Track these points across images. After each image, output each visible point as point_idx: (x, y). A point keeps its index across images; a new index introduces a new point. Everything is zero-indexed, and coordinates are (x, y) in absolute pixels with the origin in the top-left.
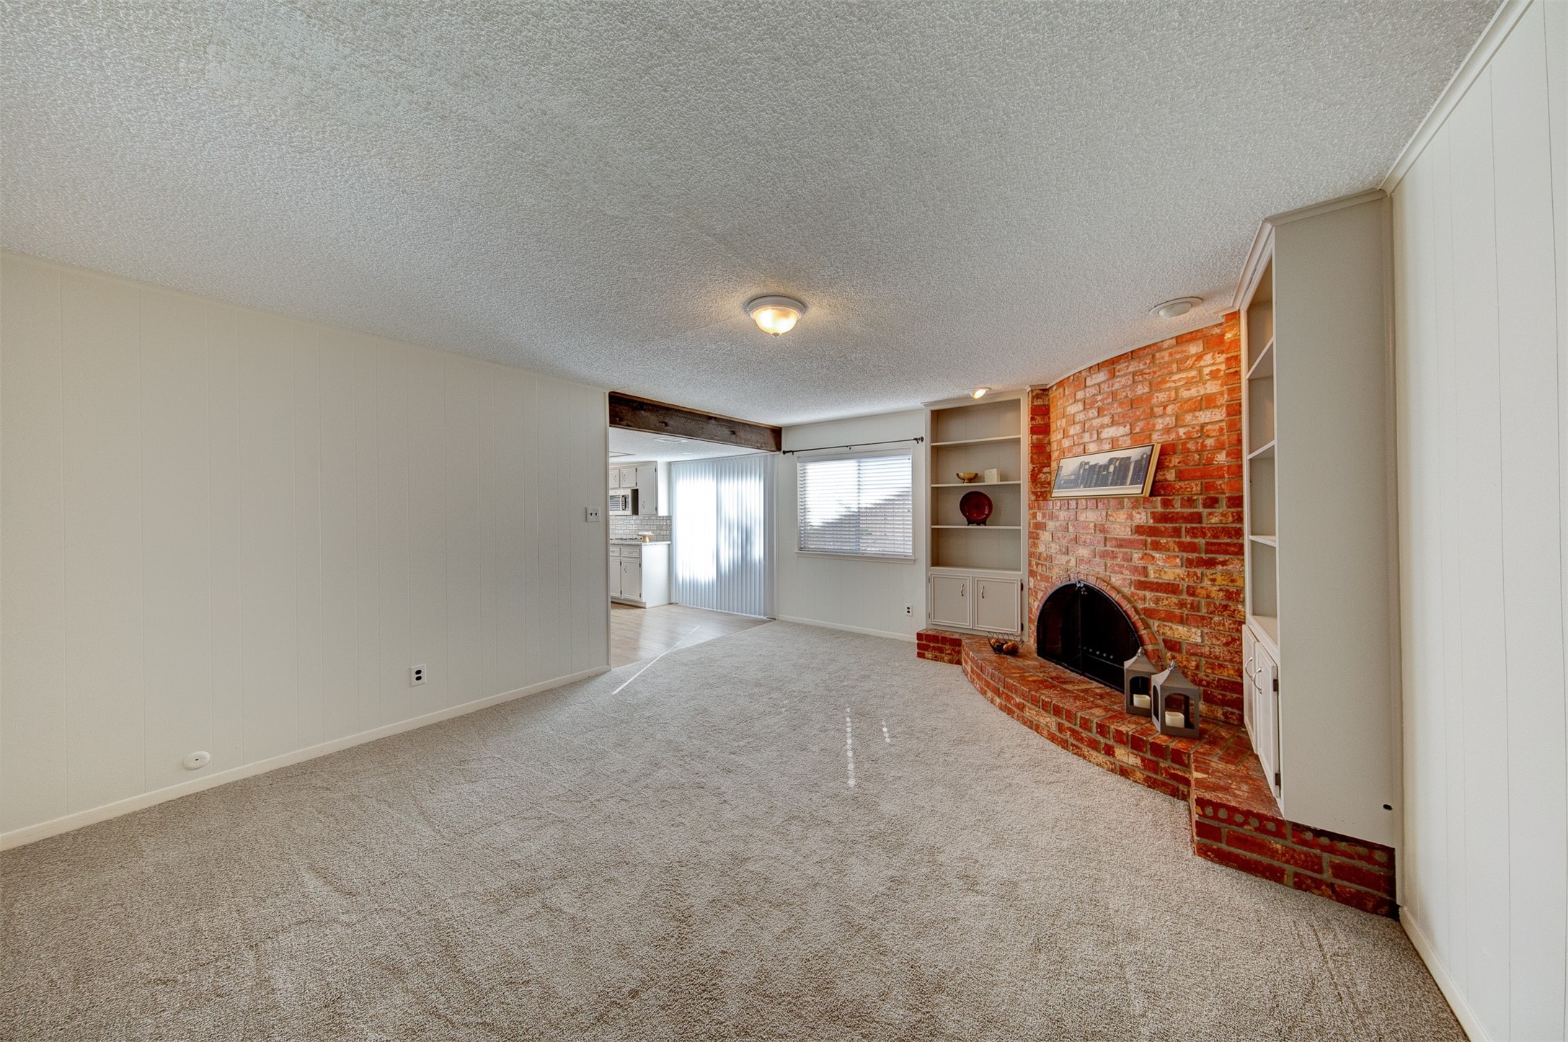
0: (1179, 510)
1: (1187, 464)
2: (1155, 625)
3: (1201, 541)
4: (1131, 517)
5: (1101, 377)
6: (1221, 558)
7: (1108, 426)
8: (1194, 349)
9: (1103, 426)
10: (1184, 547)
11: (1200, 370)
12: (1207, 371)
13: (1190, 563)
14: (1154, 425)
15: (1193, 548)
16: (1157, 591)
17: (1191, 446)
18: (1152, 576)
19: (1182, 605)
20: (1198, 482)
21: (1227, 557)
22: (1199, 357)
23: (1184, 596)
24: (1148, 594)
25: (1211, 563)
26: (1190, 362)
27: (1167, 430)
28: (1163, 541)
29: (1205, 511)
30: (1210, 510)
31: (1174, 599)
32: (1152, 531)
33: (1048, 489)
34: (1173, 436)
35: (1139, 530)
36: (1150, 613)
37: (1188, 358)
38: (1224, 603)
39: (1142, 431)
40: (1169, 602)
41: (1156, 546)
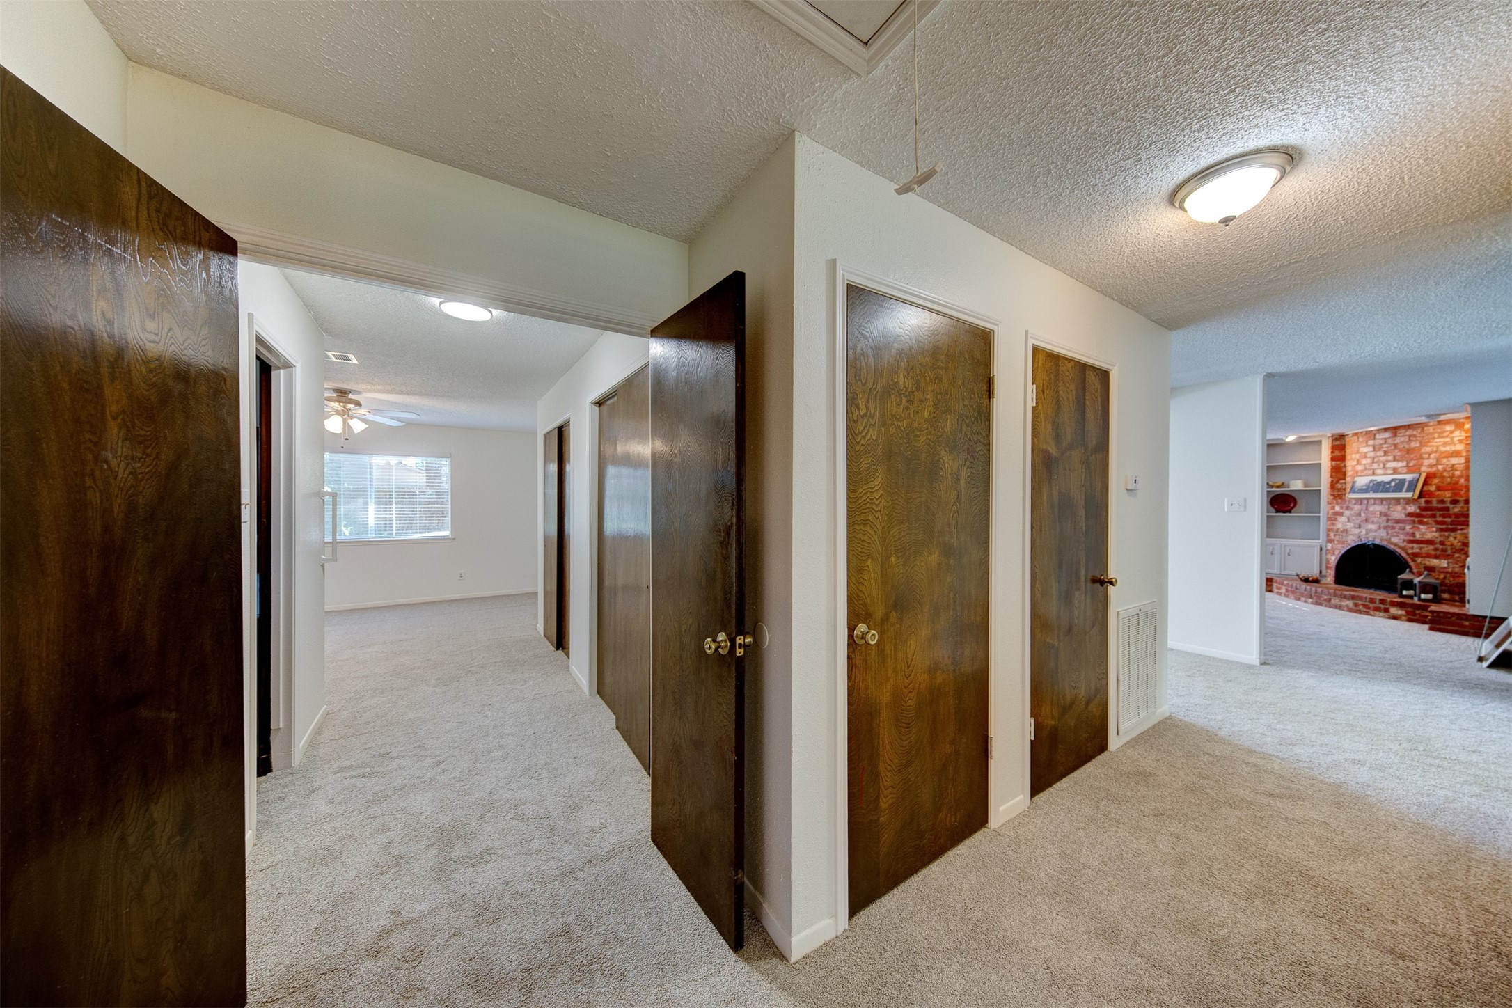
0: (1435, 505)
1: (1443, 483)
2: (1419, 560)
3: (1448, 520)
4: (1405, 509)
5: (1387, 435)
6: (1460, 527)
7: (1390, 461)
8: (1448, 428)
9: (1387, 461)
10: (1437, 523)
11: (1452, 438)
12: (1456, 439)
13: (1441, 530)
14: (1422, 463)
15: (1443, 523)
16: (1420, 543)
17: (1446, 474)
18: (1418, 536)
19: (1436, 549)
20: (1450, 492)
21: (1463, 527)
22: (1452, 432)
23: (1438, 546)
24: (1415, 546)
25: (1454, 530)
26: (1445, 434)
27: (1431, 466)
28: (1425, 520)
29: (1451, 506)
30: (1453, 506)
31: (1431, 547)
32: (1418, 515)
33: (1344, 493)
34: (1434, 469)
35: (1410, 515)
36: (1415, 555)
37: (1444, 432)
38: (1461, 547)
39: (1414, 466)
40: (1428, 549)
41: (1421, 523)
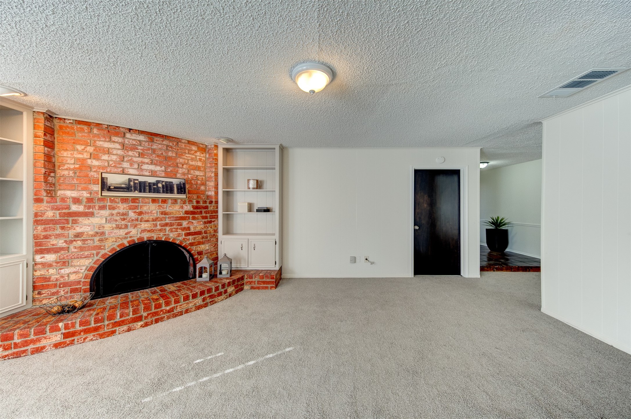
0: (201, 205)
2: (195, 248)
3: (208, 215)
4: (182, 207)
6: (213, 220)
8: (193, 148)
10: (203, 218)
11: (196, 157)
13: (205, 223)
14: (180, 171)
15: (206, 217)
16: (194, 235)
17: (194, 182)
18: (192, 230)
19: (203, 238)
21: (214, 219)
22: (195, 151)
23: (204, 235)
24: (190, 237)
25: (210, 222)
26: (193, 152)
27: (184, 174)
28: (196, 216)
29: (209, 205)
30: (210, 205)
31: (200, 236)
32: (192, 213)
34: (187, 177)
35: (187, 212)
36: (193, 244)
37: (191, 150)
38: (214, 234)
40: (199, 237)
41: (194, 218)
